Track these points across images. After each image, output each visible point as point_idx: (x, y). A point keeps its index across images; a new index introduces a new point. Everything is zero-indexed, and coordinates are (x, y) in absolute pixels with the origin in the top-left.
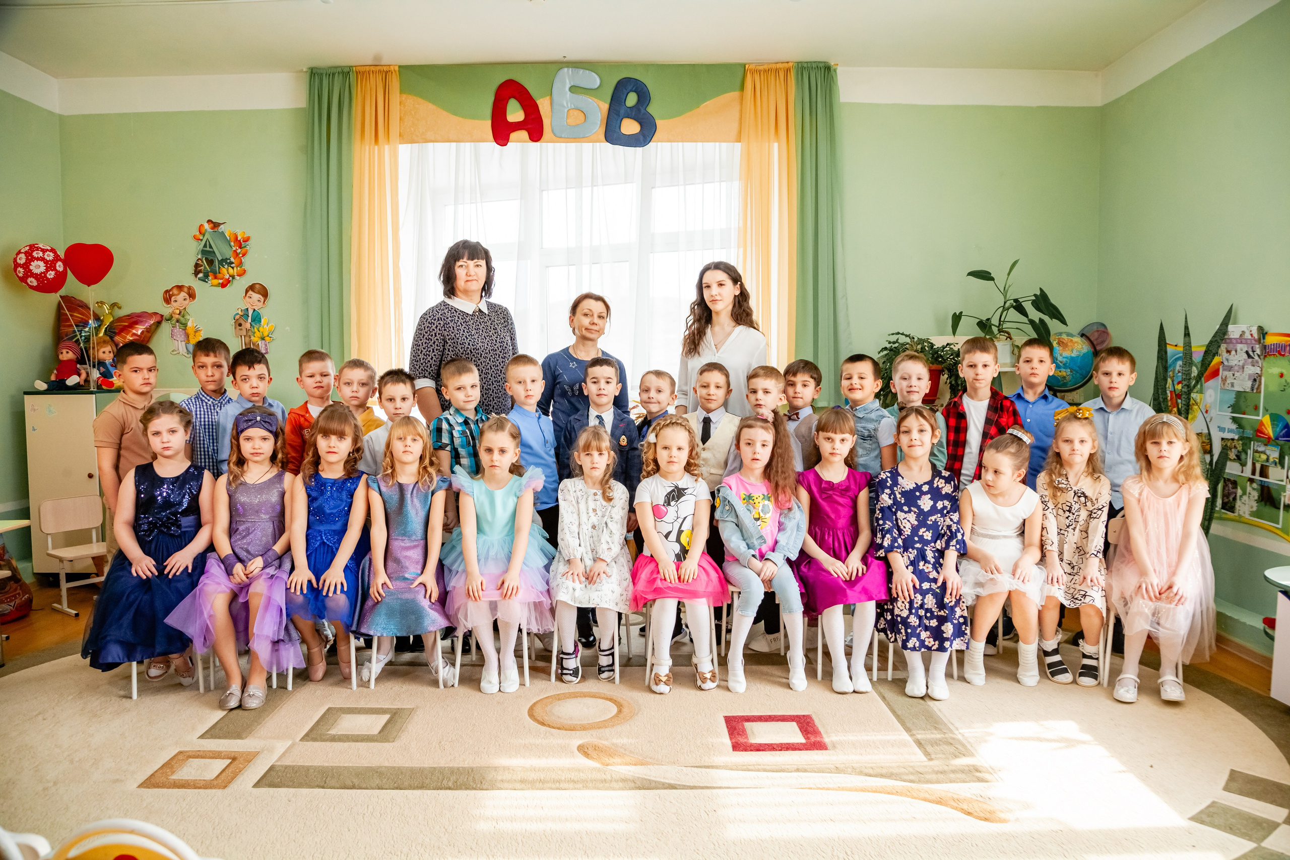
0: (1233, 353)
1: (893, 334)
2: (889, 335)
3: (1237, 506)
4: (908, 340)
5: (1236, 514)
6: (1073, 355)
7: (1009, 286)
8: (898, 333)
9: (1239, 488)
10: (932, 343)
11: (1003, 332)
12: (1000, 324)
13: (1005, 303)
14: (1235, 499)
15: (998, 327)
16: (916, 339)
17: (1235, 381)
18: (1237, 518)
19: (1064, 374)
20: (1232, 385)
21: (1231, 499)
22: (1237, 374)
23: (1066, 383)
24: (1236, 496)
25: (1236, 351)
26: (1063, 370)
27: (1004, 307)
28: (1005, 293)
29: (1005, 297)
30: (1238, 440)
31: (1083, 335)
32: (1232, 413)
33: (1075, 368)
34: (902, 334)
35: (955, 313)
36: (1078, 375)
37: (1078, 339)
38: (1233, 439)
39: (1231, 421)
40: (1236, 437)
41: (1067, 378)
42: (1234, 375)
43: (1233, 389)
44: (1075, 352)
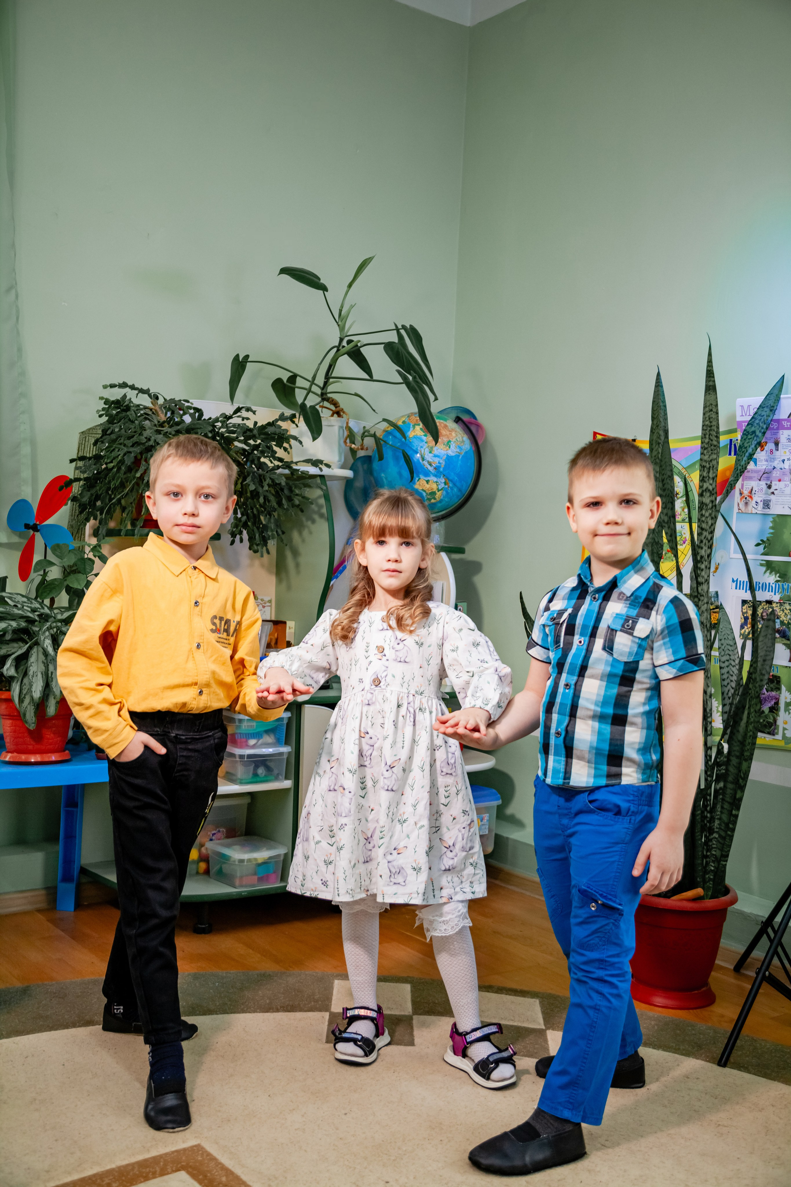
0: (771, 446)
1: (112, 386)
2: (105, 387)
3: (780, 722)
4: (145, 401)
5: (779, 737)
6: (451, 453)
7: (352, 307)
8: (124, 385)
9: (783, 688)
10: (197, 410)
11: (327, 400)
12: (326, 384)
13: (341, 340)
14: (774, 709)
15: (323, 389)
16: (161, 401)
17: (772, 497)
18: (782, 744)
19: (434, 486)
20: (767, 504)
21: (766, 709)
22: (775, 485)
23: (434, 504)
24: (777, 703)
25: (777, 444)
26: (432, 478)
27: (338, 348)
28: (341, 320)
29: (342, 329)
30: (781, 604)
31: (458, 420)
32: (763, 554)
33: (453, 476)
34: (133, 387)
35: (238, 356)
36: (455, 489)
37: (451, 425)
38: (769, 602)
39: (764, 569)
40: (776, 598)
41: (438, 495)
42: (769, 487)
43: (767, 511)
44: (453, 445)
